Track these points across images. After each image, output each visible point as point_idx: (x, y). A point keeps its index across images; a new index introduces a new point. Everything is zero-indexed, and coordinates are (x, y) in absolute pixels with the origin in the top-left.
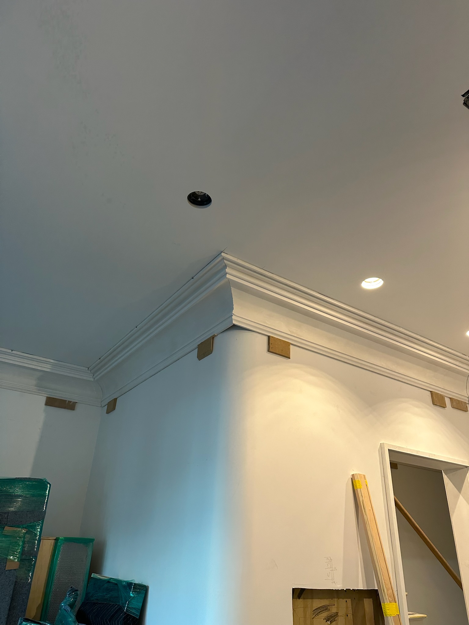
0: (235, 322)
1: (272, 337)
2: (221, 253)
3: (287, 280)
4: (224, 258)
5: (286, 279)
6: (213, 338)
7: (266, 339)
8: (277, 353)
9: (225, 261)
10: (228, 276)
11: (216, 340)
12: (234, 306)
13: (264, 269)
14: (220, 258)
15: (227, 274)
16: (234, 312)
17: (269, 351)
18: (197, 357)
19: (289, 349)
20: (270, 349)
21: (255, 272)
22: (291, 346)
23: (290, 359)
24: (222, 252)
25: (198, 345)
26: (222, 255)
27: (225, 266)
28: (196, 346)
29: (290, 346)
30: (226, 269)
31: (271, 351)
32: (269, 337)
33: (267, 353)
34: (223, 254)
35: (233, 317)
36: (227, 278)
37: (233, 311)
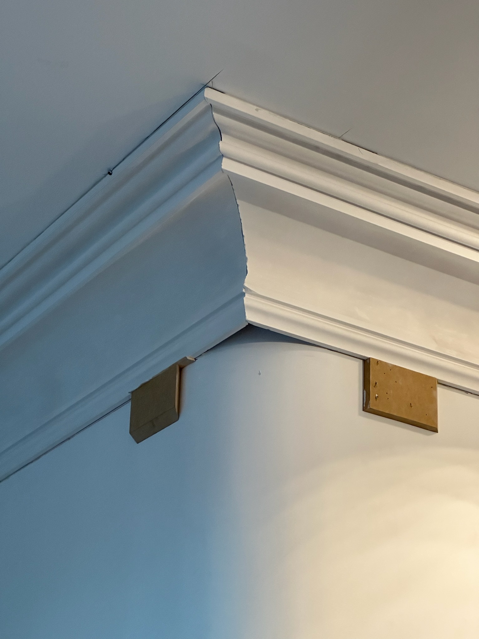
0: (251, 317)
1: (378, 362)
2: (202, 89)
3: (422, 173)
4: (211, 107)
5: (421, 170)
6: (181, 369)
7: (356, 367)
8: (395, 414)
9: (216, 115)
10: (227, 165)
11: (189, 371)
12: (248, 264)
13: (346, 137)
14: (198, 108)
15: (224, 160)
16: (247, 283)
17: (366, 408)
18: (130, 433)
19: (433, 401)
20: (371, 401)
21: (316, 148)
22: (441, 391)
23: (436, 435)
24: (206, 86)
25: (132, 393)
26: (205, 96)
27: (218, 133)
28: (126, 393)
29: (436, 389)
30: (220, 143)
31: (374, 408)
32: (366, 362)
33: (360, 414)
34: (209, 93)
35: (248, 300)
36: (222, 170)
37: (246, 280)
